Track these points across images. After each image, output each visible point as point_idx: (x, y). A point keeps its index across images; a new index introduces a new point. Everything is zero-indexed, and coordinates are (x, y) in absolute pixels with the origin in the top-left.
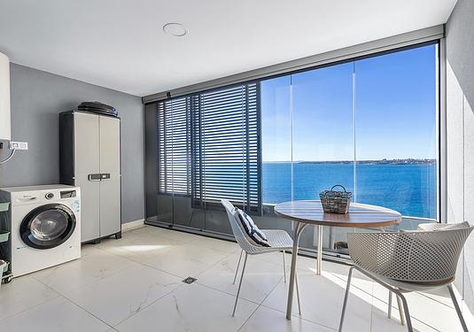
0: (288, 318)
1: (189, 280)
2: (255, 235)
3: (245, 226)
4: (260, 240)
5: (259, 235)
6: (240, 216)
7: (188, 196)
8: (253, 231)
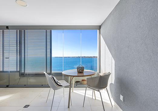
0: (69, 107)
1: (26, 106)
2: (58, 83)
3: (55, 80)
4: (59, 84)
5: (59, 83)
6: (53, 77)
7: (17, 72)
8: (57, 82)
